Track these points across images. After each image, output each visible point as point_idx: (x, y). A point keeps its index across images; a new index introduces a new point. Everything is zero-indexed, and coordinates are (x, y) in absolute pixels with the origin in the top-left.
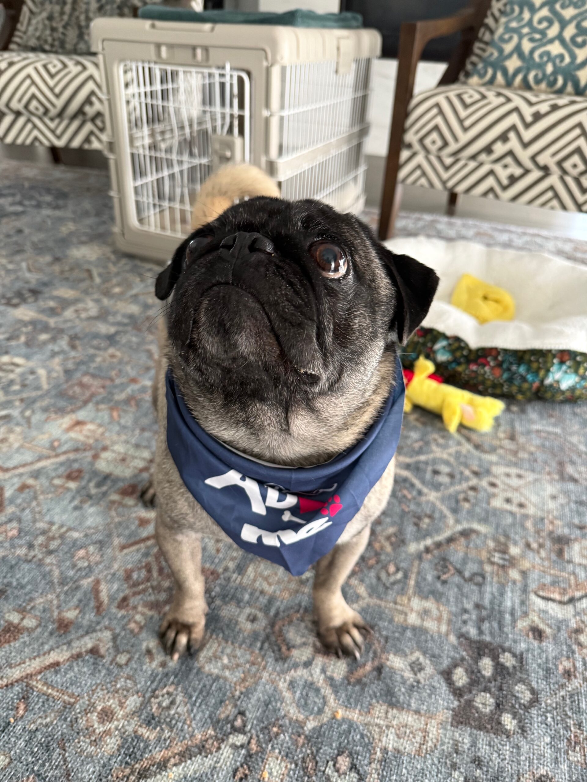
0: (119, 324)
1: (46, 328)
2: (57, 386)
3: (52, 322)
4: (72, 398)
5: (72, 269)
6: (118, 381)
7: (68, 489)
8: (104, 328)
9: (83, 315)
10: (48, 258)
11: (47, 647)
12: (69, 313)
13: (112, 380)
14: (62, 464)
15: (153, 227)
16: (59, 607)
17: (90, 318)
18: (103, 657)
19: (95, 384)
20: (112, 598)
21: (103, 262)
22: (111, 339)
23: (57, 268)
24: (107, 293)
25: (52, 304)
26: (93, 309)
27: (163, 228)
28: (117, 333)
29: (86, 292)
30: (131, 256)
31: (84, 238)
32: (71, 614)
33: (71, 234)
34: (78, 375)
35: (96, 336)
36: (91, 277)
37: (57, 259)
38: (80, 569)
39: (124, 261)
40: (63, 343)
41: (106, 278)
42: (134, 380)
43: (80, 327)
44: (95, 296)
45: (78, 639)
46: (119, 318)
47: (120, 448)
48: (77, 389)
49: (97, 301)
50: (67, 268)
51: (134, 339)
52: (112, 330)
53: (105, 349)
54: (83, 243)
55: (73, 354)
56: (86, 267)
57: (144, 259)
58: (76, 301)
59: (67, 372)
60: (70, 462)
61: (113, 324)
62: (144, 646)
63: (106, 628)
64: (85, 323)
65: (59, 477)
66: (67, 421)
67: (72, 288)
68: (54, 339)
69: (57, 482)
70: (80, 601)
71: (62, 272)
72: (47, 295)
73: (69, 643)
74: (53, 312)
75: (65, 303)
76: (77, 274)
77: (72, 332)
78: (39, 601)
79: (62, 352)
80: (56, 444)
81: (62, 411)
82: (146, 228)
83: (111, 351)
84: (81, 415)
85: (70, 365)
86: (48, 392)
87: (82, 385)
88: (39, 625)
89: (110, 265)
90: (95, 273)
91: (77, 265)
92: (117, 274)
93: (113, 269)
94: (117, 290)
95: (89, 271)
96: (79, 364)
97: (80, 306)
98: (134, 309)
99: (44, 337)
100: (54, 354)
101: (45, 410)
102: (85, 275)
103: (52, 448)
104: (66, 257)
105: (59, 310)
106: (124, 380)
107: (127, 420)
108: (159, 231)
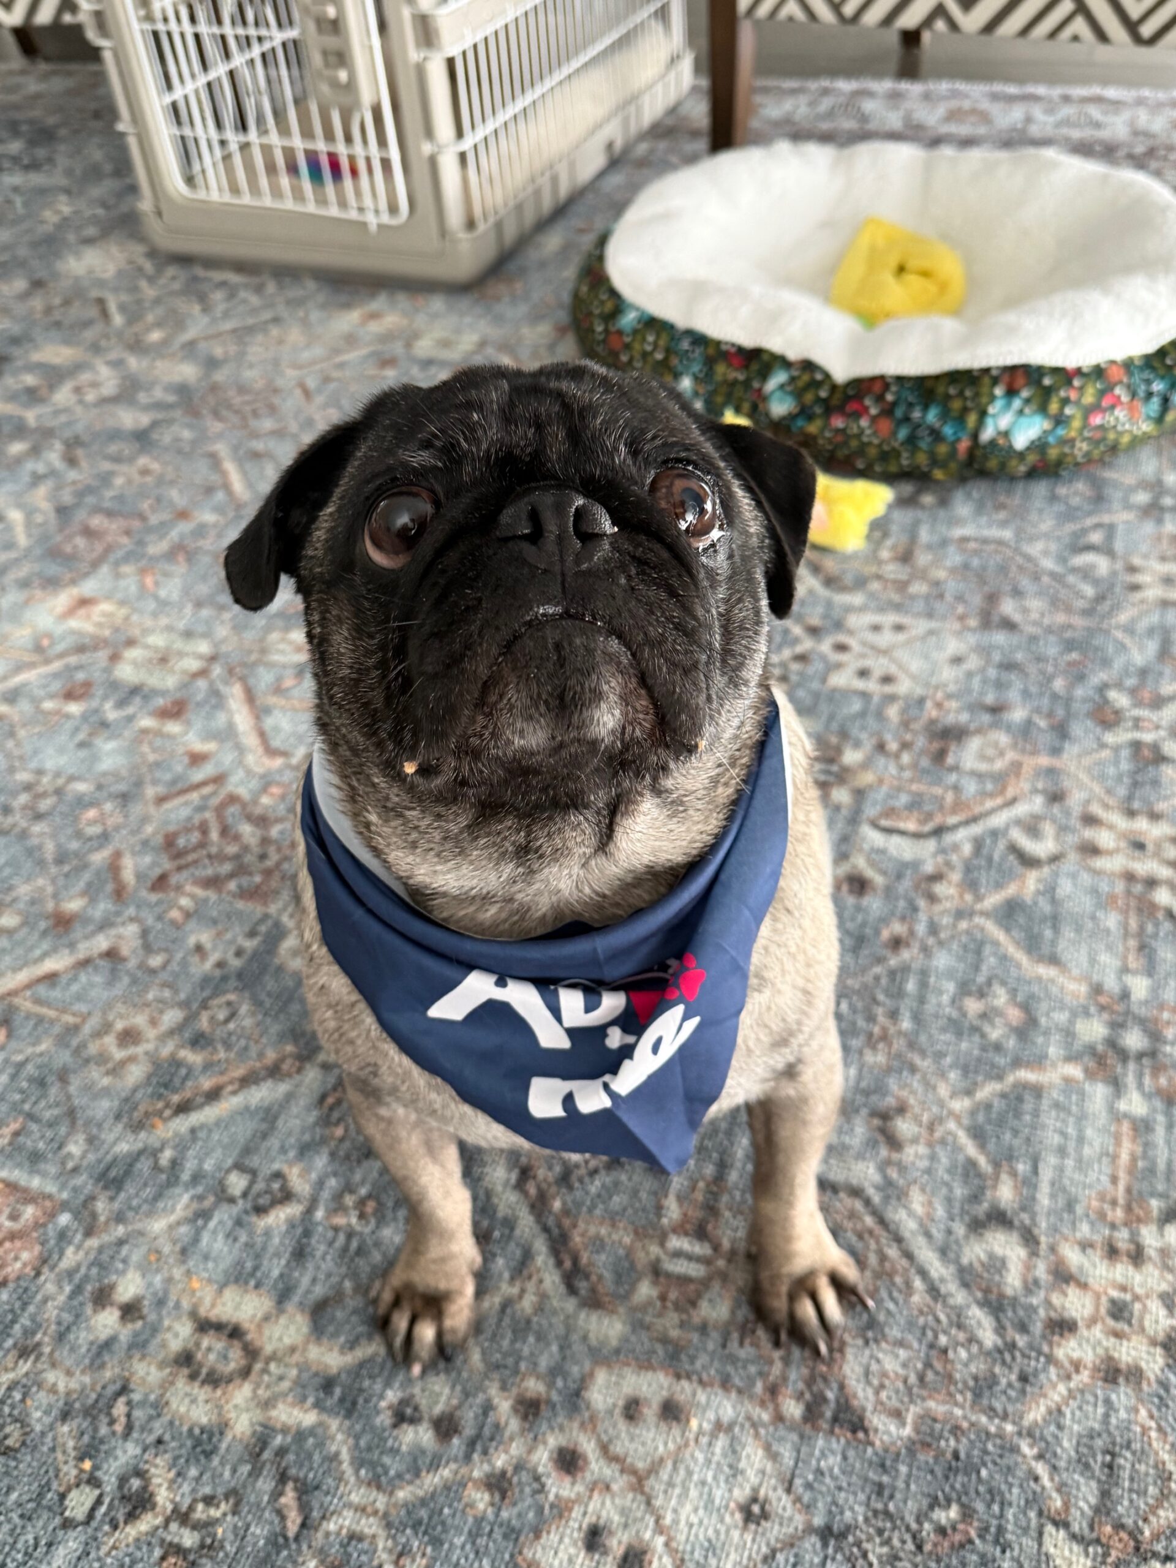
0: (158, 406)
1: (20, 430)
2: (44, 538)
3: (31, 416)
4: (69, 559)
5: (67, 303)
6: (154, 520)
7: (68, 716)
8: (129, 419)
9: (90, 397)
10: (20, 284)
11: (38, 952)
12: (63, 396)
13: (143, 517)
14: (56, 675)
15: (215, 191)
16: (55, 896)
17: (104, 401)
18: (124, 960)
19: (112, 527)
20: (140, 876)
21: (129, 279)
22: (142, 438)
23: (37, 303)
24: (137, 346)
25: (30, 380)
26: (107, 379)
27: (235, 190)
28: (155, 424)
29: (96, 348)
30: (184, 260)
31: (91, 231)
32: (74, 905)
33: (65, 223)
34: (81, 515)
35: (115, 435)
36: (105, 314)
37: (37, 284)
38: (90, 839)
39: (171, 271)
40: (54, 456)
41: (134, 315)
42: (183, 515)
43: (83, 420)
44: (113, 355)
45: (87, 937)
46: (158, 394)
47: (157, 640)
48: (80, 542)
49: (117, 364)
50: (57, 301)
51: (187, 434)
52: (145, 420)
53: (131, 460)
54: (89, 241)
55: (72, 475)
56: (95, 293)
57: (212, 263)
58: (77, 368)
59: (62, 511)
60: (70, 670)
61: (147, 408)
62: (192, 941)
63: (132, 920)
64: (95, 411)
65: (52, 696)
66: (63, 599)
67: (67, 342)
68: (35, 451)
69: (48, 705)
70: (89, 885)
71: (48, 310)
72: (19, 363)
73: (72, 946)
74: (32, 396)
75: (55, 376)
76: (76, 311)
77: (68, 434)
78: (24, 890)
79: (52, 473)
80: (45, 642)
81: (52, 584)
82: (201, 195)
83: (143, 461)
84: (89, 587)
85: (67, 498)
86: (28, 551)
87: (88, 533)
88: (25, 923)
89: (143, 284)
90: (112, 307)
91: (76, 293)
92: (157, 301)
93: (149, 292)
94: (155, 336)
95: (101, 302)
96: (82, 493)
97: (85, 377)
98: (188, 372)
99: (17, 448)
100: (37, 479)
101: (24, 584)
102: (93, 312)
103: (38, 649)
104: (56, 276)
105: (44, 392)
106: (165, 516)
107: (171, 589)
108: (227, 198)
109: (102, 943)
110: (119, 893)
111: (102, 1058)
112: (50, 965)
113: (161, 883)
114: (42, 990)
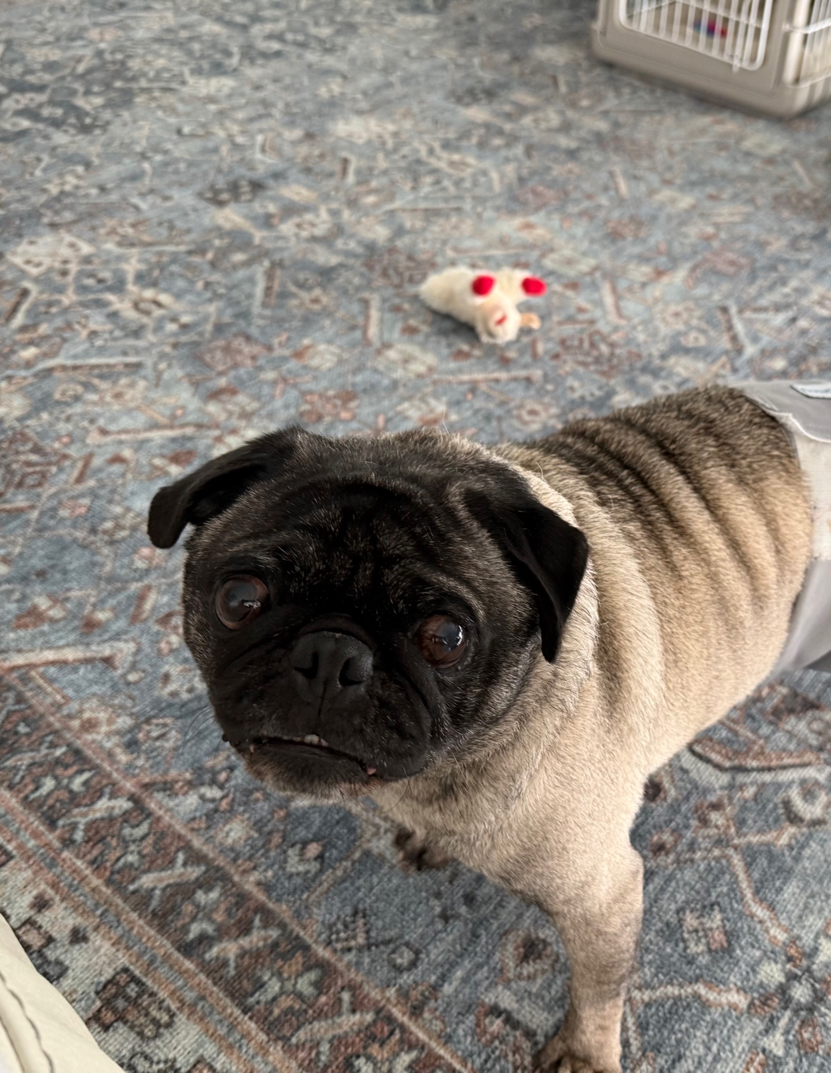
0: (582, 139)
1: (500, 132)
2: (510, 188)
3: (508, 127)
4: (525, 203)
5: (533, 73)
6: (573, 196)
8: (564, 141)
9: (543, 125)
10: (505, 56)
11: (491, 369)
12: (527, 120)
13: (566, 194)
14: (510, 255)
15: (643, 26)
16: (501, 348)
17: (550, 130)
18: (534, 383)
19: (550, 194)
20: (546, 352)
21: (573, 67)
22: (572, 154)
23: (516, 69)
24: (573, 105)
25: (508, 108)
26: (555, 120)
27: (656, 28)
28: (579, 148)
29: (548, 100)
30: (609, 65)
31: (551, 37)
32: (511, 354)
33: (536, 28)
34: (531, 184)
35: (554, 148)
36: (556, 84)
37: (516, 59)
39: (598, 71)
40: (519, 150)
41: (574, 87)
42: (589, 197)
43: (537, 137)
44: (559, 107)
45: (517, 369)
46: (583, 133)
47: (567, 252)
48: (530, 197)
49: (561, 113)
50: (527, 71)
51: (597, 158)
52: (574, 145)
53: (564, 163)
54: (550, 42)
55: (528, 163)
56: (551, 71)
57: (626, 70)
58: (535, 109)
59: (521, 180)
60: (517, 255)
61: (575, 139)
62: (569, 384)
63: (540, 368)
64: (544, 134)
66: (518, 221)
68: (508, 145)
70: (519, 348)
71: (522, 74)
72: (503, 98)
73: (509, 371)
74: (508, 116)
75: (523, 110)
76: (539, 78)
77: (528, 141)
79: (516, 159)
80: (506, 239)
81: (512, 213)
82: (634, 26)
83: (570, 165)
84: (533, 219)
85: (525, 172)
86: (500, 195)
87: (535, 192)
88: (485, 355)
89: (581, 74)
90: (562, 80)
91: (540, 68)
92: (589, 85)
93: (584, 78)
94: (585, 103)
95: (554, 77)
96: (533, 173)
97: (541, 115)
98: (603, 126)
99: (497, 141)
100: (507, 160)
101: (498, 209)
102: (549, 81)
103: (502, 241)
104: (528, 57)
105: (515, 116)
106: (580, 195)
107: (579, 231)
108: (650, 32)
109: (523, 373)
110: (535, 355)
111: (519, 418)
112: (496, 375)
113: (556, 356)
114: (492, 384)
